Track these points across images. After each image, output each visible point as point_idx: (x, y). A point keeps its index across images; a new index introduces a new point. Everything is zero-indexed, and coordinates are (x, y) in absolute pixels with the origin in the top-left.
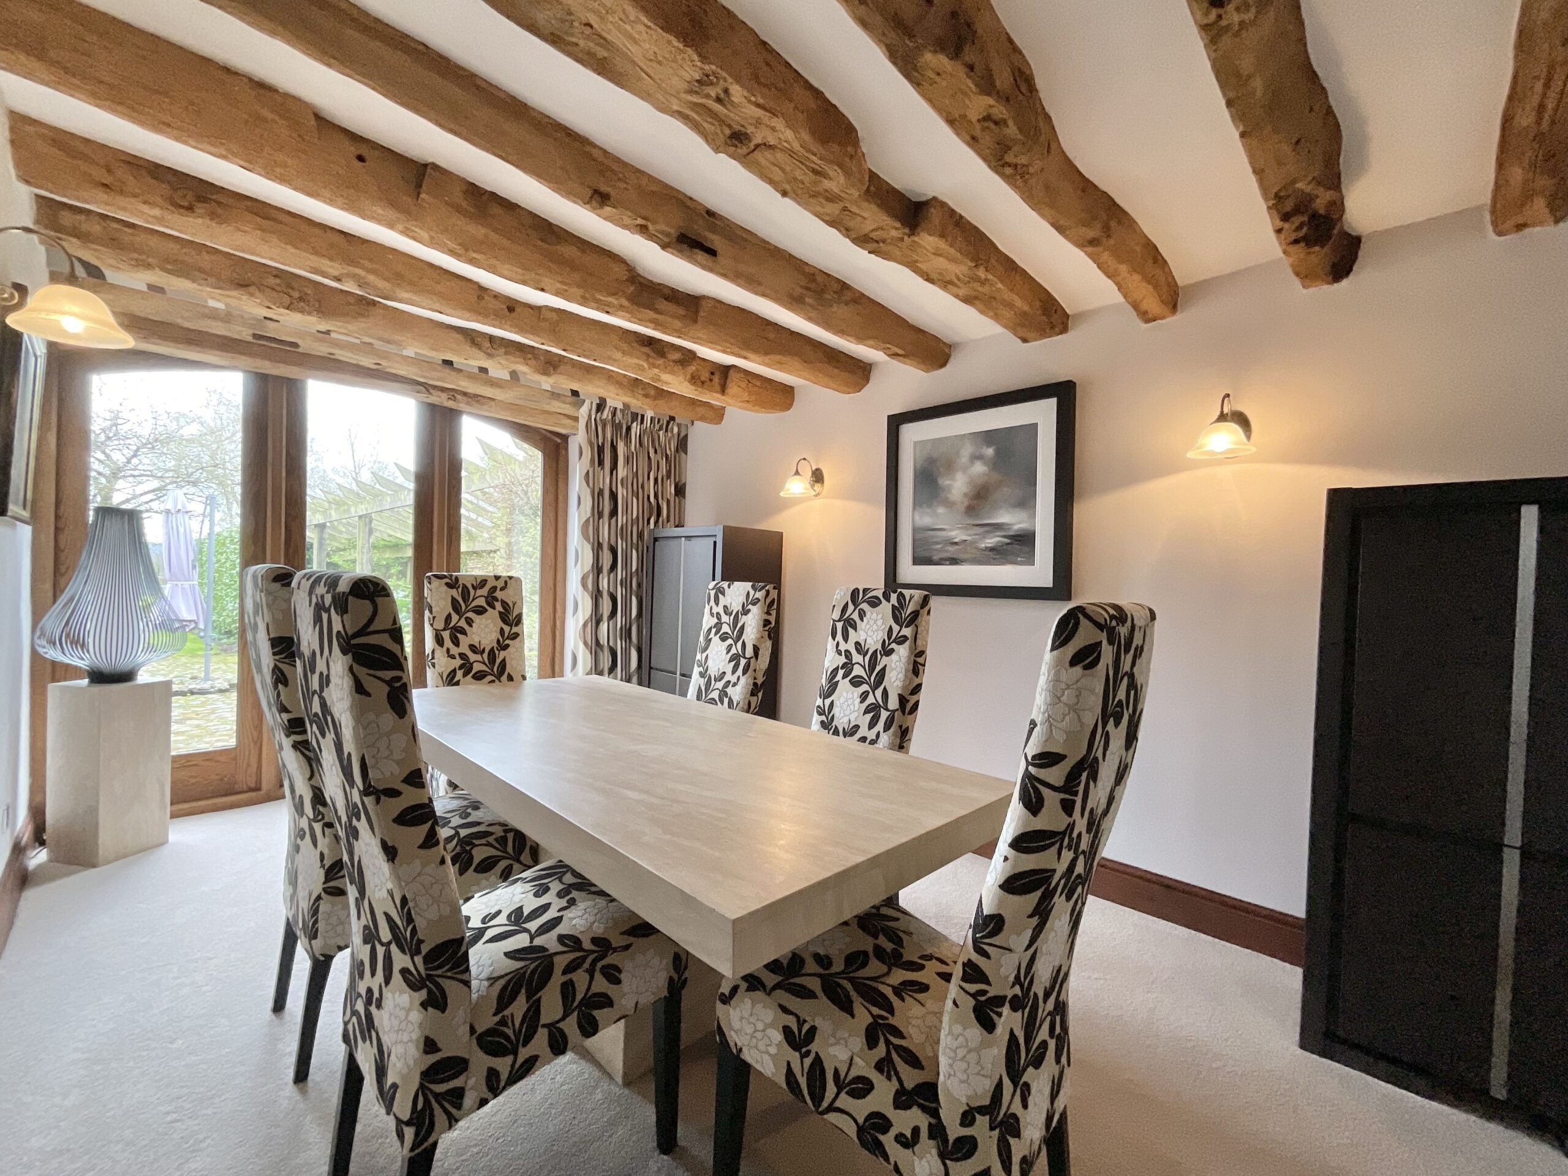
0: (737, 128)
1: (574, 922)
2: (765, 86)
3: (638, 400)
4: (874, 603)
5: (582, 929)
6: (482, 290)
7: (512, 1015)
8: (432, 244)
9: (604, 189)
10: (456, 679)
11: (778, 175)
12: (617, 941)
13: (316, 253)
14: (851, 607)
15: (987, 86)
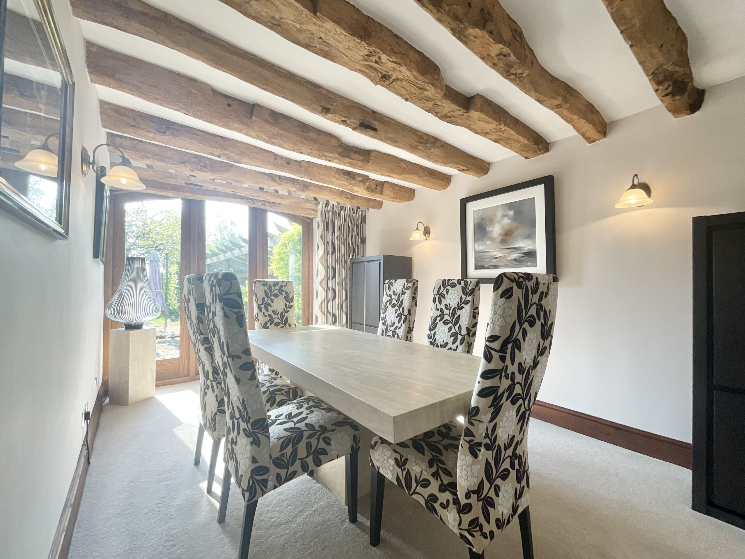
0: (384, 73)
1: (312, 419)
2: (396, 53)
3: (344, 200)
4: (453, 286)
5: (315, 422)
6: (276, 156)
7: (286, 453)
8: (258, 137)
9: (329, 106)
10: (267, 326)
11: (403, 91)
12: (330, 427)
13: (211, 146)
14: (442, 288)
15: (499, 40)
